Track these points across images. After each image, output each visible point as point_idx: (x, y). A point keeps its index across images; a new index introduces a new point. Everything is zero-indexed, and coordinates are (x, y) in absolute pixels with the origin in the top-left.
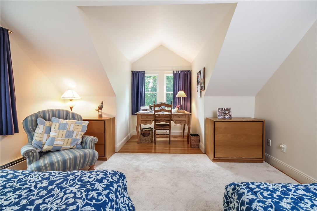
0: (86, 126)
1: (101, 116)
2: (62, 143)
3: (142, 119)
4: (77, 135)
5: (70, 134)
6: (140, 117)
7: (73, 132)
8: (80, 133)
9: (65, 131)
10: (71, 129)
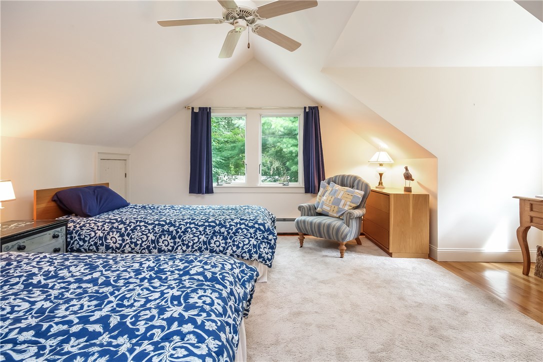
0: (359, 197)
1: (408, 190)
2: (328, 209)
3: (533, 214)
4: (345, 205)
5: (337, 202)
6: (528, 208)
7: (341, 200)
8: (348, 203)
9: (333, 197)
10: (339, 197)
